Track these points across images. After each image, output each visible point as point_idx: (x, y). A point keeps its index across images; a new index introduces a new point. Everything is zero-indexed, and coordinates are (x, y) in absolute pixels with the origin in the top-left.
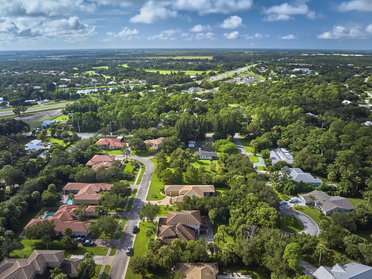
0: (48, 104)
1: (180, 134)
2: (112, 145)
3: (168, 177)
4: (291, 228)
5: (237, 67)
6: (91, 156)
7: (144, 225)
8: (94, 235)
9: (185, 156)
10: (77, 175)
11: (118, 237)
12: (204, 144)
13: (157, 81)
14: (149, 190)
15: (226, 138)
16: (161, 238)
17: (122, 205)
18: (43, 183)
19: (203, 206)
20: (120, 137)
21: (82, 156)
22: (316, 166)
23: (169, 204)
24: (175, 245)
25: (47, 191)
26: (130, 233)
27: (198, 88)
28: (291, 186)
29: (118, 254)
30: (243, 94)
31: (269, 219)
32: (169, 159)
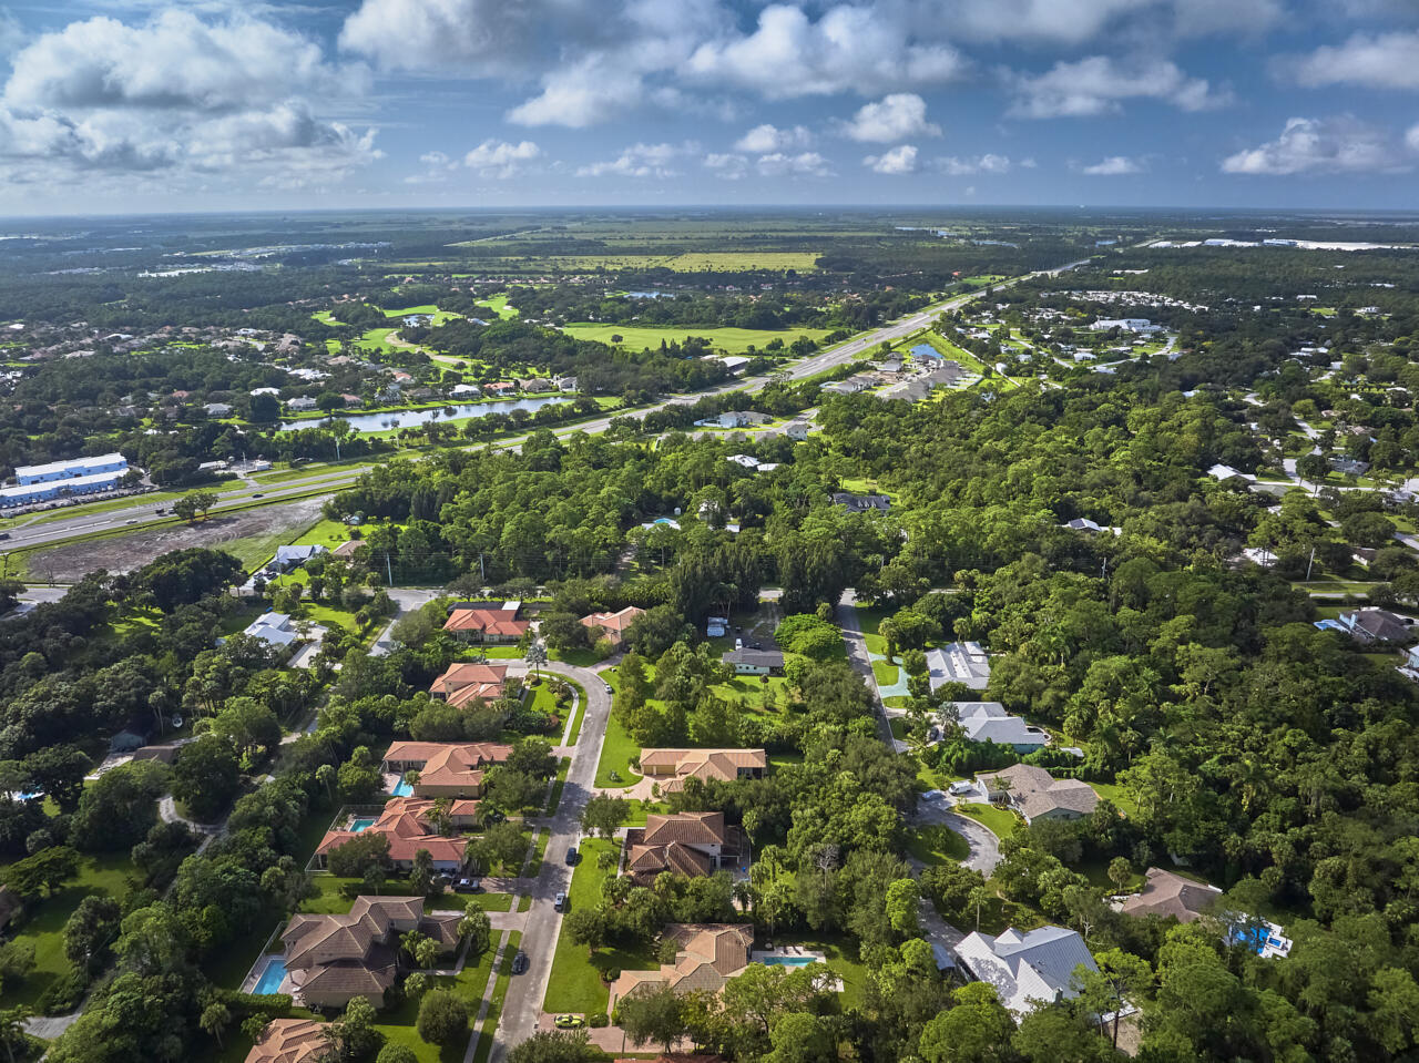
0: (272, 478)
1: (684, 600)
2: (491, 630)
3: (648, 728)
4: (938, 855)
5: (894, 312)
6: (443, 669)
7: (590, 846)
8: (477, 867)
9: (695, 667)
10: (416, 723)
11: (532, 872)
12: (751, 624)
13: (616, 382)
14: (601, 761)
15: (813, 610)
16: (632, 873)
17: (537, 799)
18: (333, 743)
19: (731, 801)
20: (512, 605)
21: (418, 666)
22: (1040, 699)
23: (651, 797)
24: (663, 886)
25: (350, 764)
26: (559, 864)
27: (751, 415)
28: (960, 754)
29: (535, 907)
30: (894, 443)
31: (875, 833)
32: (651, 673)
